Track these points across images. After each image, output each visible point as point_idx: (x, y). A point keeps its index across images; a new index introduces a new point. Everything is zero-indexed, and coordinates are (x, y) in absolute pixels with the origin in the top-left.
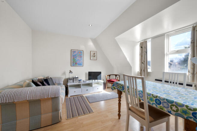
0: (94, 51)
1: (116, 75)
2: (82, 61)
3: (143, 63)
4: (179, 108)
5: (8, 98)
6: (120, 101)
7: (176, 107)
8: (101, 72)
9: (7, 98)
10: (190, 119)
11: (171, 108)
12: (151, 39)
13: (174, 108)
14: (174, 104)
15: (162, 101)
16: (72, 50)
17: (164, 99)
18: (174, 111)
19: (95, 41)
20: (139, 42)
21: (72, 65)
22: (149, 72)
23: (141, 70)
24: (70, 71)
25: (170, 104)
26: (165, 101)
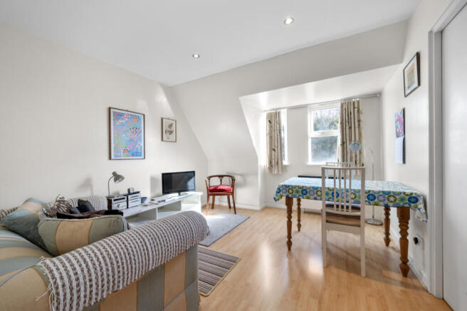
0: (170, 118)
1: (221, 177)
2: (142, 144)
3: (274, 150)
4: (397, 197)
5: (94, 286)
6: (289, 217)
7: (394, 197)
8: (194, 172)
9: (91, 286)
10: (405, 206)
11: (388, 200)
12: (286, 110)
13: (392, 199)
14: (392, 194)
15: (376, 195)
16: (112, 110)
17: (379, 192)
18: (391, 202)
19: (171, 92)
20: (264, 111)
21: (113, 157)
22: (285, 166)
23: (271, 163)
24: (114, 174)
25: (387, 196)
26: (381, 193)
